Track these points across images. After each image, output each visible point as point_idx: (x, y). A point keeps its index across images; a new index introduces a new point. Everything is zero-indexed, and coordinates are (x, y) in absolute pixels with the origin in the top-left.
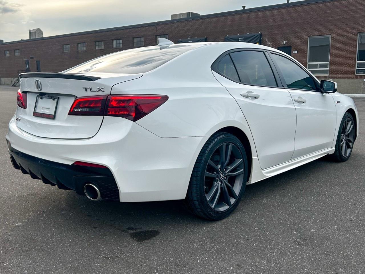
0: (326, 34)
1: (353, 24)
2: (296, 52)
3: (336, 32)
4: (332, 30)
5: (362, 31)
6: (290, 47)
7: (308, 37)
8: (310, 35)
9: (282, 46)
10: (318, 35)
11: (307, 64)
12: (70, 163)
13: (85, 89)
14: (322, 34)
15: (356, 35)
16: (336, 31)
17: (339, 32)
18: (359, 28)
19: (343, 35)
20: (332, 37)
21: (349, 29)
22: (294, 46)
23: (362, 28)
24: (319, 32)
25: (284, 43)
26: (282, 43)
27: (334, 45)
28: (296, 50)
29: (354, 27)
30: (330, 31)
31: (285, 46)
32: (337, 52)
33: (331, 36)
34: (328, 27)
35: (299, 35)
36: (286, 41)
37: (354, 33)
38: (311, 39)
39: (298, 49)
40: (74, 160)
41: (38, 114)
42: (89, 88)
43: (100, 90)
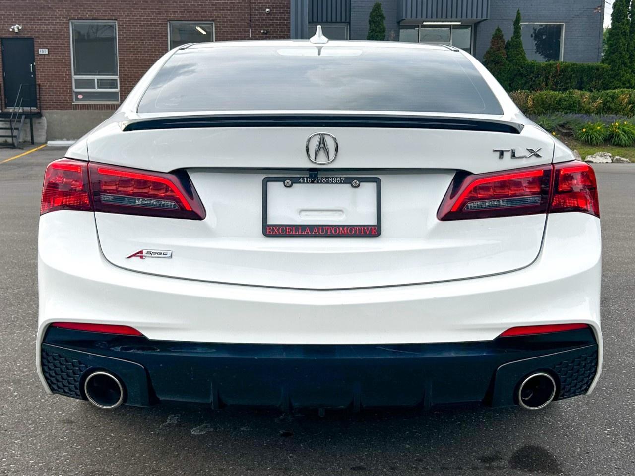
0: (106, 18)
1: (157, 2)
2: (45, 51)
3: (127, 16)
4: (118, 11)
5: (175, 19)
6: (31, 39)
7: (69, 20)
8: (73, 17)
9: (11, 36)
10: (91, 18)
11: (71, 79)
12: (491, 336)
13: (498, 154)
14: (99, 18)
15: (165, 24)
16: (126, 13)
17: (133, 16)
18: (170, 12)
19: (141, 23)
20: (121, 26)
21: (151, 12)
22: (38, 37)
23: (174, 12)
24: (93, 11)
25: (16, 30)
26: (11, 30)
27: (125, 42)
28: (44, 47)
29: (160, 9)
30: (114, 11)
31: (19, 36)
32: (132, 56)
33: (117, 22)
34: (110, 3)
35: (48, 13)
36: (19, 25)
37: (161, 21)
38: (75, 25)
39: (50, 46)
40: (505, 326)
41: (289, 229)
42: (509, 151)
43: (534, 155)
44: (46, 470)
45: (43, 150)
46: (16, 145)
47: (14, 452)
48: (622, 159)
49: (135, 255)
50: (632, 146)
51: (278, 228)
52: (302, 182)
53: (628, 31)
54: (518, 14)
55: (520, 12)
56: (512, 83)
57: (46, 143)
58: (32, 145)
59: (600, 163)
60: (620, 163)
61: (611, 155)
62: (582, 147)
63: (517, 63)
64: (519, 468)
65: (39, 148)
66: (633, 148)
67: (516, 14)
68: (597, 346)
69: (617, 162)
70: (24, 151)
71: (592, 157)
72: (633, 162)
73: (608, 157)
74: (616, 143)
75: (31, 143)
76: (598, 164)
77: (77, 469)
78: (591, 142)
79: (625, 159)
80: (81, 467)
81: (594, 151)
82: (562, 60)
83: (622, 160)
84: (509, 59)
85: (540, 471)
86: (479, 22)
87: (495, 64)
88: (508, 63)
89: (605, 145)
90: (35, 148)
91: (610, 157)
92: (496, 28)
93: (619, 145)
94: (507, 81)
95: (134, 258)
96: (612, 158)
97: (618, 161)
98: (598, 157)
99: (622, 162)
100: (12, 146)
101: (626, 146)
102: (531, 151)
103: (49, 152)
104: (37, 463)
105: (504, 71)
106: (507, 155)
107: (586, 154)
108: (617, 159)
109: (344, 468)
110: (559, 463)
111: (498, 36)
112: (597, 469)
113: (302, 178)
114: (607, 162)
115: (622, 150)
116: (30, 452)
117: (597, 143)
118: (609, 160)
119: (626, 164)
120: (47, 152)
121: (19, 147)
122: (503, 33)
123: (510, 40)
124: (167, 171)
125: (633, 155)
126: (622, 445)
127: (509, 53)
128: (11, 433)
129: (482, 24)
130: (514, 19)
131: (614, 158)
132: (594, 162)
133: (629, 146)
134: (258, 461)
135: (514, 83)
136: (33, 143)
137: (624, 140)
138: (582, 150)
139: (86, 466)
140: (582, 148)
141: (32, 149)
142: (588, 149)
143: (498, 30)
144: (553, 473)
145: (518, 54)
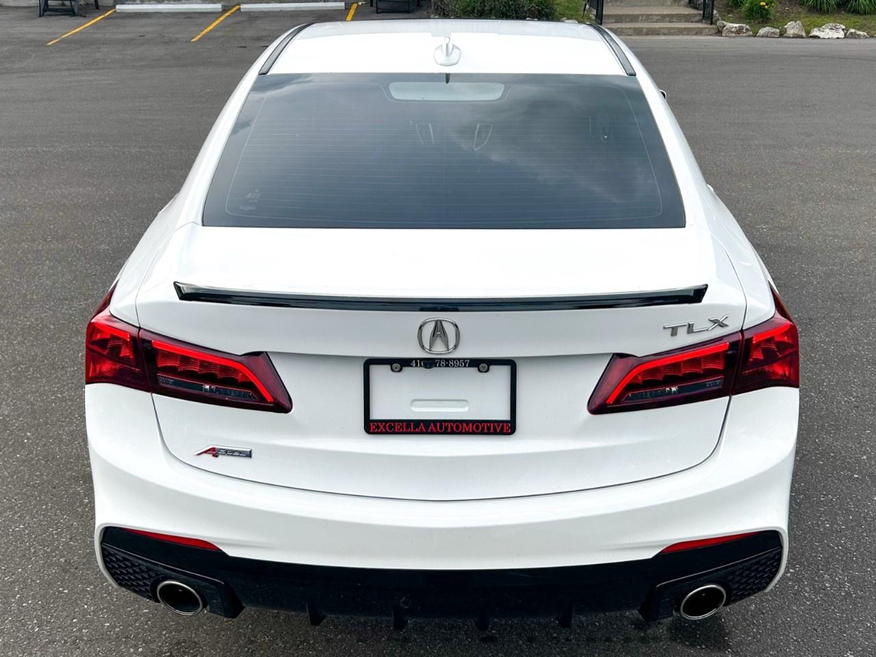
12: (649, 555)
13: (670, 331)
40: (666, 543)
41: (398, 425)
42: (685, 325)
43: (719, 325)
44: (124, 640)
45: (111, 18)
46: (76, 11)
47: (86, 607)
48: (858, 32)
49: (206, 452)
50: (874, 14)
51: (384, 424)
52: (414, 365)
57: (114, 7)
58: (97, 11)
59: (829, 38)
60: (856, 38)
61: (844, 27)
62: (808, 15)
64: (679, 641)
65: (106, 15)
66: (874, 16)
68: (781, 547)
69: (852, 38)
70: (87, 20)
71: (819, 30)
72: (872, 37)
73: (840, 30)
74: (852, 9)
75: (95, 8)
76: (826, 40)
77: (160, 637)
78: (821, 9)
79: (861, 33)
80: (165, 635)
81: (823, 21)
83: (858, 35)
85: (704, 647)
89: (838, 12)
90: (100, 15)
91: (843, 30)
93: (856, 12)
95: (205, 455)
96: (846, 31)
97: (853, 36)
98: (827, 30)
99: (859, 37)
100: (71, 13)
101: (865, 13)
102: (715, 322)
103: (120, 21)
104: (113, 627)
106: (682, 332)
107: (812, 26)
108: (851, 33)
109: (472, 639)
110: (727, 631)
112: (772, 643)
113: (414, 361)
114: (838, 38)
115: (860, 19)
116: (104, 608)
117: (828, 10)
118: (841, 34)
119: (862, 41)
120: (116, 21)
121: (80, 12)
124: (239, 354)
125: (874, 26)
126: (806, 598)
128: (83, 573)
131: (848, 31)
132: (822, 37)
133: (870, 14)
134: (371, 626)
136: (97, 7)
137: (864, 5)
138: (806, 19)
139: (171, 633)
140: (807, 17)
141: (98, 17)
142: (815, 18)
144: (719, 650)
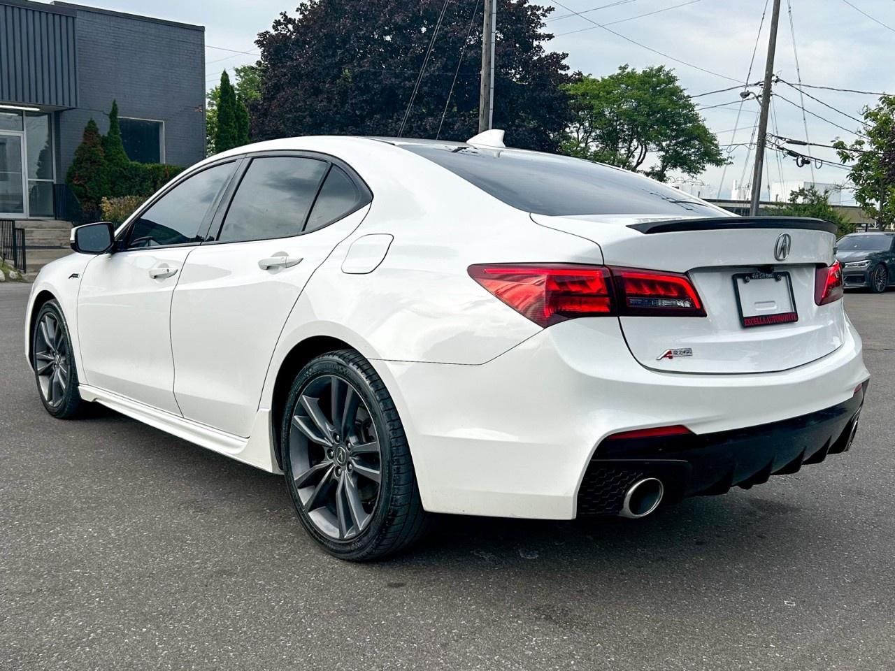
53: (236, 136)
54: (115, 105)
55: (116, 103)
56: (114, 186)
63: (118, 163)
67: (112, 105)
82: (164, 163)
84: (108, 158)
86: (62, 111)
87: (91, 163)
88: (107, 163)
92: (89, 120)
94: (107, 184)
105: (103, 173)
111: (91, 130)
122: (98, 126)
123: (106, 135)
127: (107, 151)
129: (66, 114)
130: (109, 111)
135: (116, 187)
143: (91, 122)
145: (118, 153)
